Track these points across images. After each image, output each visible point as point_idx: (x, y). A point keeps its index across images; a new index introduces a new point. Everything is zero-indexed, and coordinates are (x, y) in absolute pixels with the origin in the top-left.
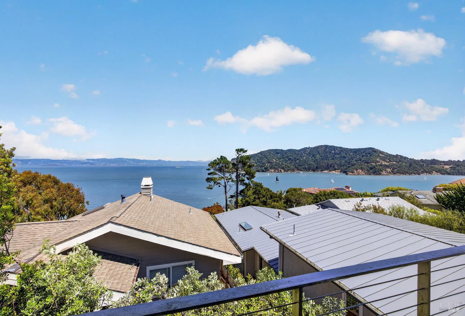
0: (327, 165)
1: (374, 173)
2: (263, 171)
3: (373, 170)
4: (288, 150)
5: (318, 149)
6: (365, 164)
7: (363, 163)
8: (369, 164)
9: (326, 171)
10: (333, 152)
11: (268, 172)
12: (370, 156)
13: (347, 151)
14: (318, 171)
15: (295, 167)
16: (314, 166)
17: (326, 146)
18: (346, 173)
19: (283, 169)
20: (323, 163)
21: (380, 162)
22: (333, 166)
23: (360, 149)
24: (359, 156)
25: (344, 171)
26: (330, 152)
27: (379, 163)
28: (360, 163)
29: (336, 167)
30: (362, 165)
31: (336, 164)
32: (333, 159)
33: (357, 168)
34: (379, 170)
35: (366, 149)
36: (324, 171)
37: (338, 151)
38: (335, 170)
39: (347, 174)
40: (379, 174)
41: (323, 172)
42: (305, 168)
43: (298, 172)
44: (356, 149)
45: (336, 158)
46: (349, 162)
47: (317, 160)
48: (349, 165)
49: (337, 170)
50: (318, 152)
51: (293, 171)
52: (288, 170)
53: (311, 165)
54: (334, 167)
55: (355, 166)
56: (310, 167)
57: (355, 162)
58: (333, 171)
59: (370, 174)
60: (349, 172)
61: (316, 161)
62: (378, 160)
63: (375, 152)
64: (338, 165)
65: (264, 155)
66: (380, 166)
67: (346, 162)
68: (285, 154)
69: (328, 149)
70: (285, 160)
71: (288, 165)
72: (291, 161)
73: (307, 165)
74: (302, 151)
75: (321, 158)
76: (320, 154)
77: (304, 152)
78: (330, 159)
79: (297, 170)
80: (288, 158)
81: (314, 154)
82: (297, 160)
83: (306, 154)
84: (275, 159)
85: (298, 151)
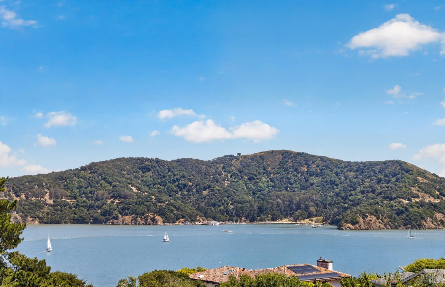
0: (288, 203)
1: (405, 225)
2: (96, 221)
3: (403, 216)
4: (178, 161)
5: (263, 159)
6: (385, 202)
7: (379, 199)
8: (393, 203)
9: (285, 221)
10: (304, 169)
11: (113, 224)
12: (397, 181)
13: (339, 168)
14: (262, 220)
15: (198, 209)
16: (251, 206)
17: (286, 154)
18: (337, 223)
19: (161, 213)
20: (278, 197)
21: (418, 197)
22: (303, 206)
23: (371, 165)
24: (368, 180)
25: (333, 219)
26: (296, 170)
27: (417, 200)
28: (373, 199)
29: (313, 209)
30: (378, 203)
31: (312, 200)
32: (304, 187)
33: (364, 211)
34: (417, 215)
35: (385, 163)
36: (281, 219)
37: (318, 166)
38: (310, 216)
39: (340, 228)
40: (418, 225)
41: (278, 222)
42: (228, 212)
43: (205, 222)
44: (362, 163)
45: (312, 184)
46: (346, 196)
47: (260, 191)
48: (346, 205)
49: (316, 216)
50: (264, 169)
51: (192, 221)
52: (178, 219)
53: (244, 205)
54: (306, 208)
55: (359, 208)
56: (242, 208)
57: (360, 196)
58: (304, 219)
59: (396, 228)
60: (347, 222)
61: (259, 194)
62: (414, 190)
63: (408, 171)
64: (317, 204)
65: (101, 175)
66: (418, 207)
67: (337, 195)
68: (169, 171)
69: (290, 161)
70: (167, 189)
71: (178, 203)
72: (185, 193)
73: (232, 204)
74: (218, 166)
75: (273, 184)
76: (269, 174)
77: (224, 168)
78: (296, 187)
79: (204, 218)
80: (177, 183)
81: (253, 174)
82: (205, 190)
83: (230, 172)
84: (136, 187)
85: (208, 164)
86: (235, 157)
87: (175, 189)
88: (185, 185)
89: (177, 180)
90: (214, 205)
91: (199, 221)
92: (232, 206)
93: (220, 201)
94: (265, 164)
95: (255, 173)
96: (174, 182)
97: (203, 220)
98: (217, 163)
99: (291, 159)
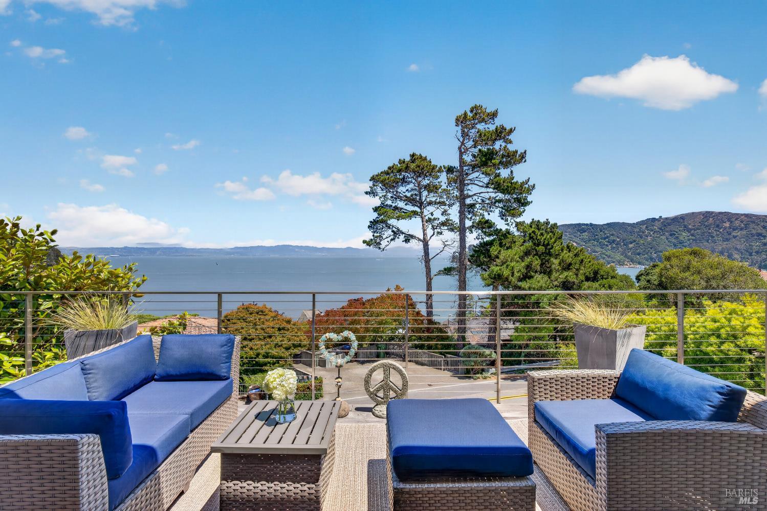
4: (608, 224)
5: (683, 220)
10: (727, 225)
15: (626, 256)
26: (718, 226)
32: (727, 239)
37: (742, 222)
45: (735, 237)
50: (685, 227)
68: (601, 231)
69: (711, 219)
70: (600, 243)
71: (608, 253)
72: (614, 246)
73: (655, 253)
74: (641, 226)
75: (694, 238)
76: (689, 230)
77: (646, 227)
78: (718, 240)
79: (631, 263)
80: (607, 240)
81: (674, 231)
82: (631, 243)
83: (652, 230)
84: (576, 242)
85: (633, 225)
86: (657, 219)
87: (606, 243)
88: (614, 241)
89: (607, 237)
90: (639, 254)
91: (627, 265)
92: (655, 255)
93: (644, 251)
94: (686, 223)
95: (676, 230)
96: (605, 239)
97: (630, 264)
98: (640, 225)
99: (712, 218)
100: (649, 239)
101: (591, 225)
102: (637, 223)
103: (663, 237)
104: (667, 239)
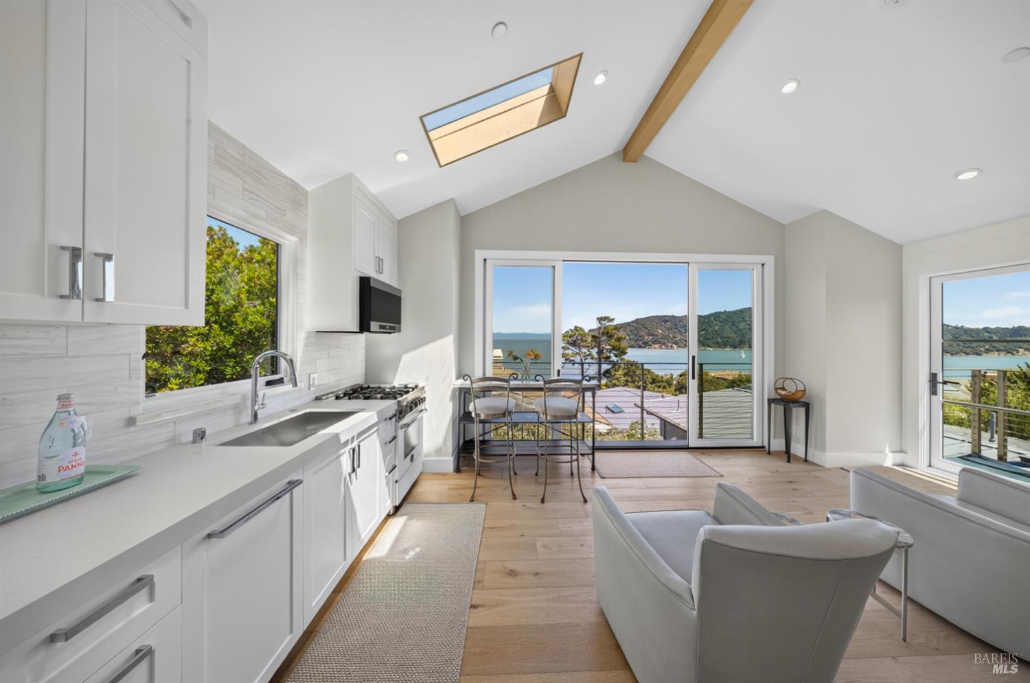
100: (716, 328)
101: (673, 316)
102: (708, 315)
103: (727, 327)
104: (730, 327)
